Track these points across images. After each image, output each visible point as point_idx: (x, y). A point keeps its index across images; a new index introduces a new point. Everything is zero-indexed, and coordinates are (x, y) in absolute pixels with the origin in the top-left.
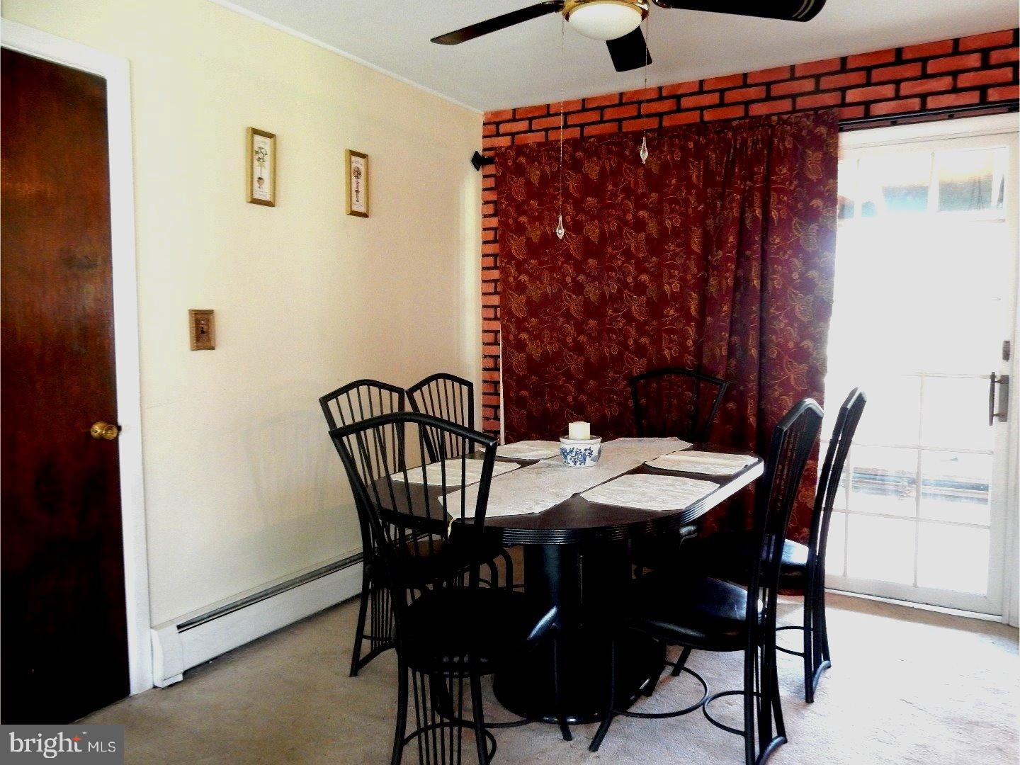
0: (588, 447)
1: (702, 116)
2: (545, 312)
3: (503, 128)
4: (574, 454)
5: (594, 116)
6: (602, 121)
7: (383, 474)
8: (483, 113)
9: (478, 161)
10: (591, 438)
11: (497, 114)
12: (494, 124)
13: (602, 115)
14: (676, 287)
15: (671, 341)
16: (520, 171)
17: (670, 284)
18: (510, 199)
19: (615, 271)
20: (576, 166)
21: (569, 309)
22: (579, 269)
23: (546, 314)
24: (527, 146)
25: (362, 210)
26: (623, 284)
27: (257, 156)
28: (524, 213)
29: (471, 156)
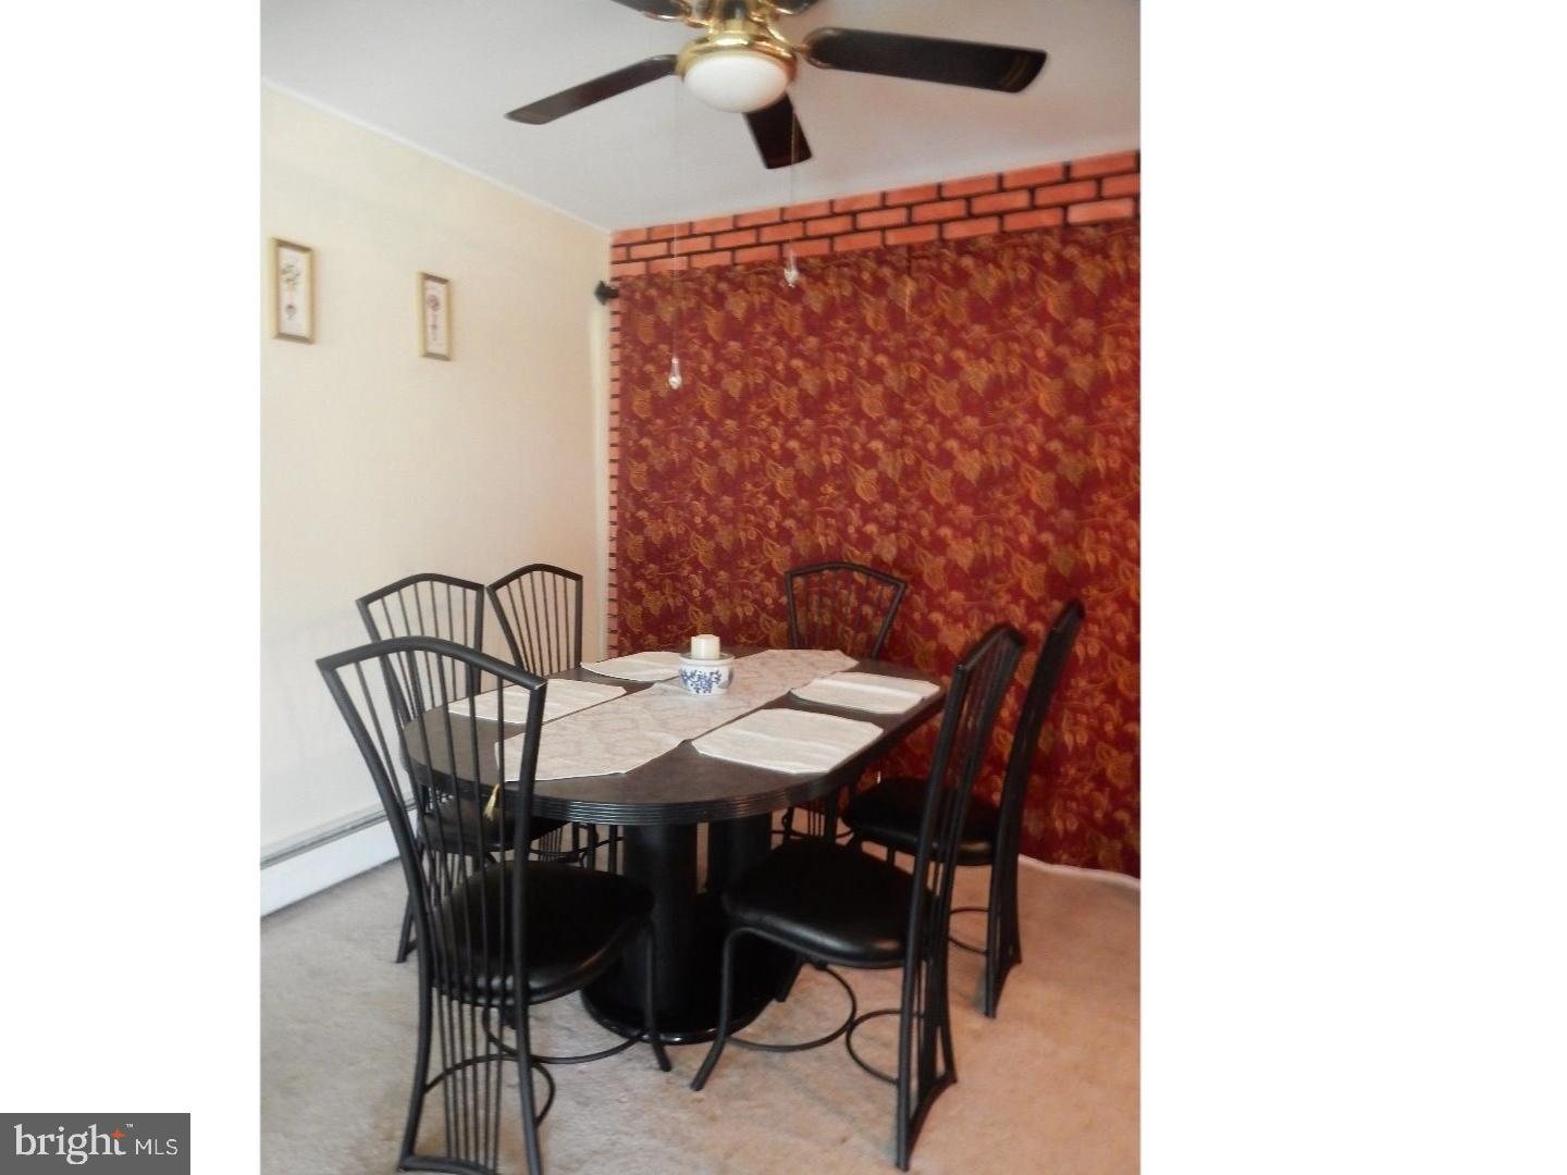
0: (715, 670)
1: (884, 239)
2: (670, 485)
3: (637, 252)
4: (696, 679)
5: (749, 238)
6: (758, 244)
7: (439, 702)
8: (609, 232)
9: (604, 293)
10: (722, 657)
11: (627, 233)
12: (624, 247)
13: (758, 236)
14: (837, 458)
15: (827, 526)
16: (649, 305)
17: (830, 454)
18: (637, 342)
19: (758, 436)
20: (719, 300)
21: (699, 482)
22: (714, 431)
23: (671, 487)
24: (658, 275)
25: (442, 350)
26: (766, 451)
27: (284, 277)
28: (652, 360)
29: (593, 286)
